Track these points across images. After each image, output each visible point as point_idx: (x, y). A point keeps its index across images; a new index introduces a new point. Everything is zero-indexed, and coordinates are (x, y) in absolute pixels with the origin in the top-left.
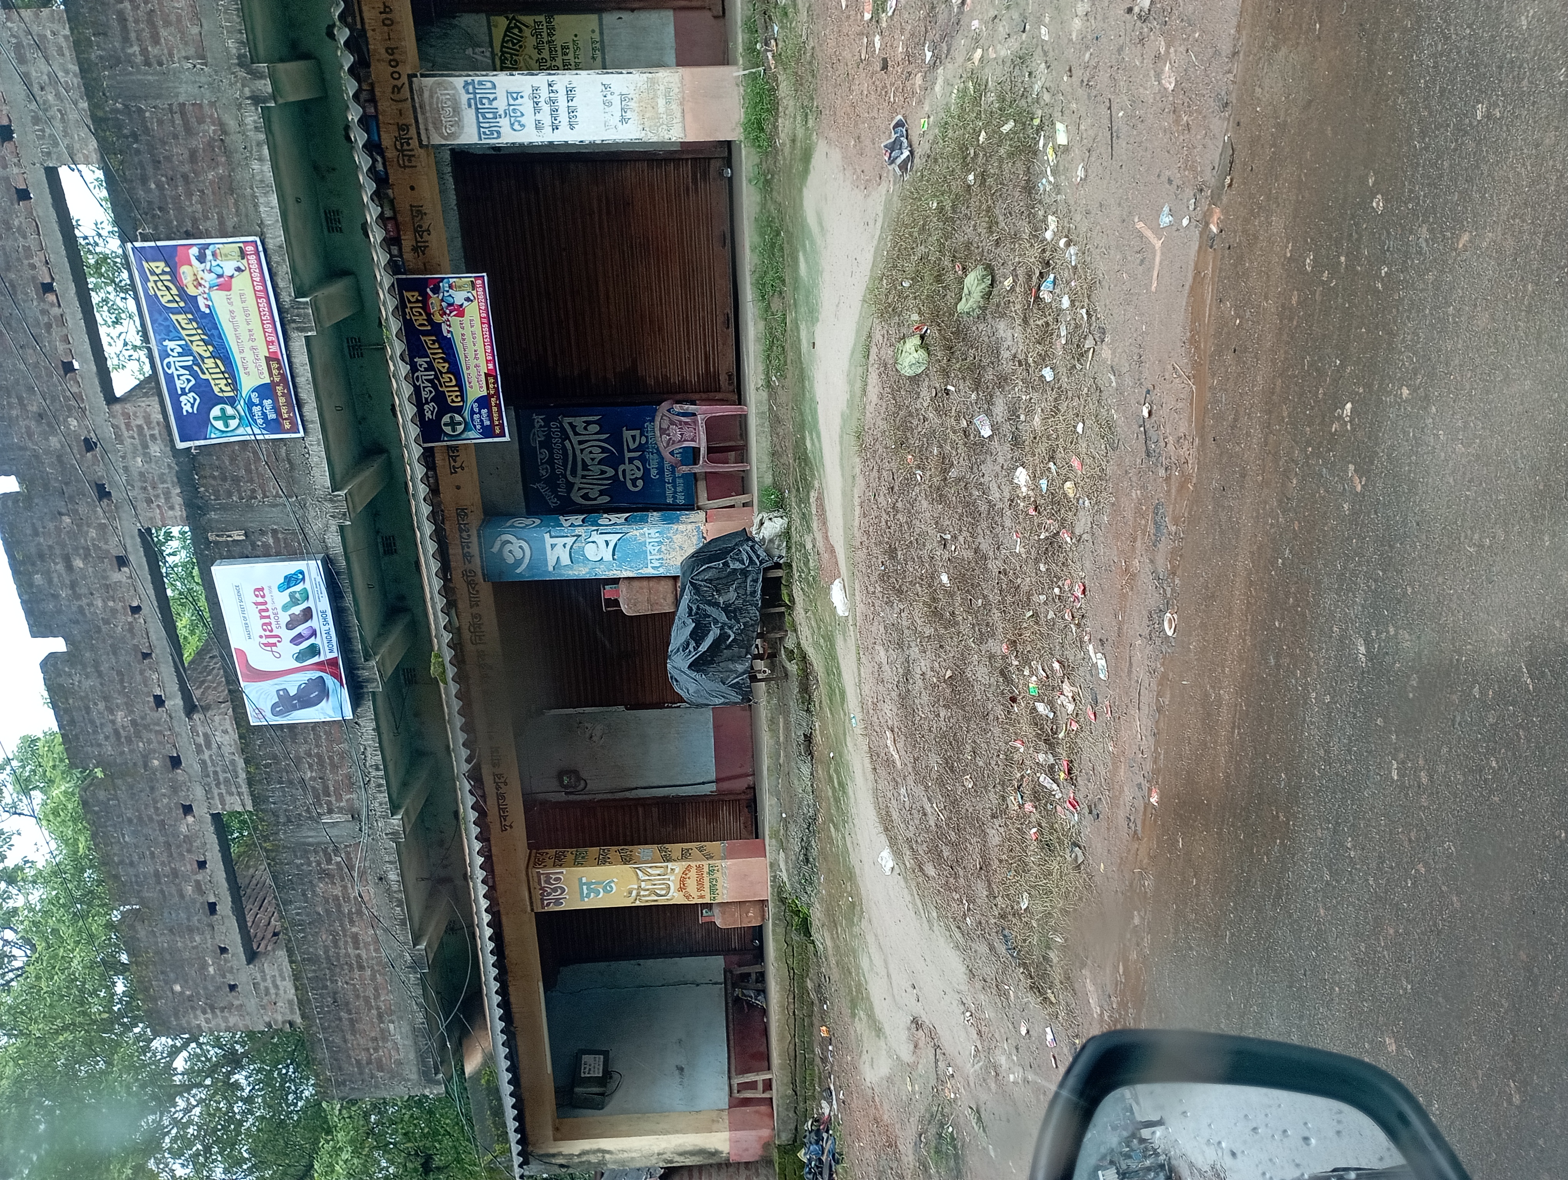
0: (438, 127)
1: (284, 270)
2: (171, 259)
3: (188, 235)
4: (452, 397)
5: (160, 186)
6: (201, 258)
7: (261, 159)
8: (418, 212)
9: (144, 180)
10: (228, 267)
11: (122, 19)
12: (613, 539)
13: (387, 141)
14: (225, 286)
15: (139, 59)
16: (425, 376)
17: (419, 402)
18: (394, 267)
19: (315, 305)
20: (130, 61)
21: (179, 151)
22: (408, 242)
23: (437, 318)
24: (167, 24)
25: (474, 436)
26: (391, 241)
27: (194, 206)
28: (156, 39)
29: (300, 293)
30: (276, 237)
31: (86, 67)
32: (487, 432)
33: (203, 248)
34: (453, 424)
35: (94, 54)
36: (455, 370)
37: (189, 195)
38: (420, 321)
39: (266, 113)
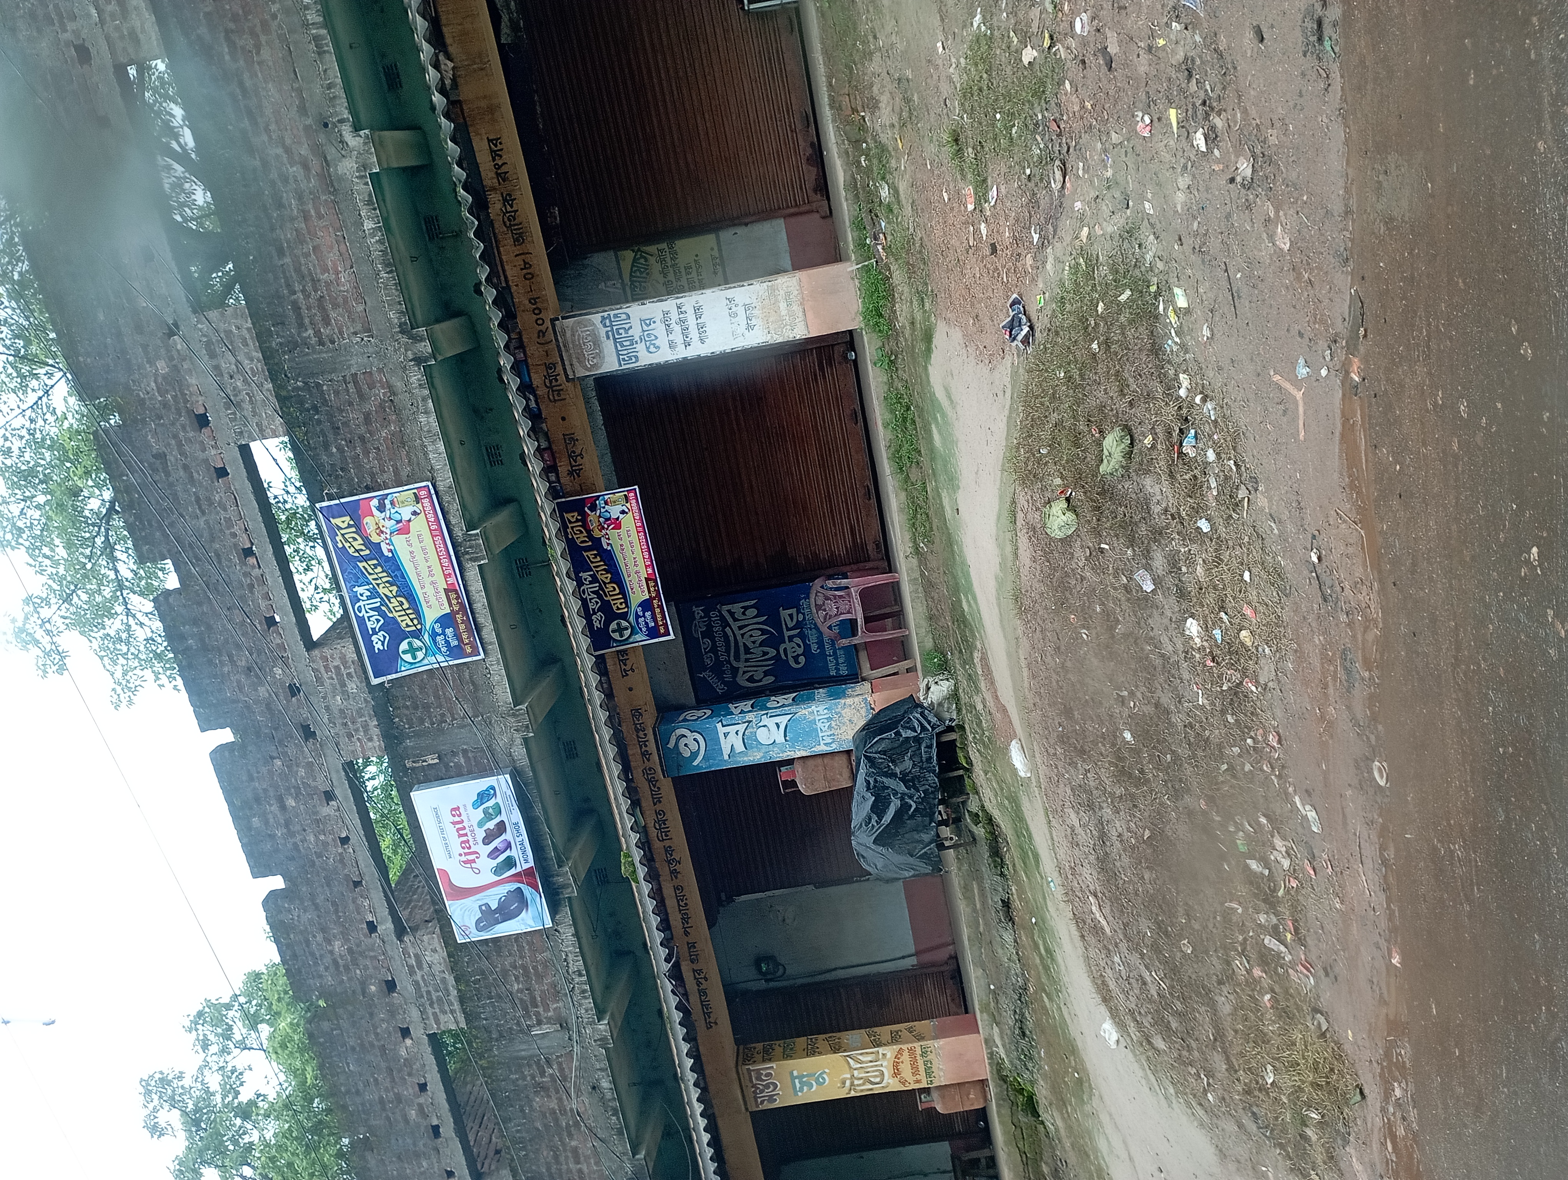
0: (581, 359)
1: (455, 508)
2: (355, 513)
3: (368, 489)
4: (617, 605)
5: (340, 449)
6: (381, 508)
7: (426, 412)
8: (570, 439)
9: (326, 446)
10: (406, 513)
11: (296, 308)
12: (783, 720)
13: (537, 380)
14: (404, 529)
15: (314, 340)
16: (590, 588)
17: (587, 613)
18: (554, 493)
19: (485, 536)
20: (306, 344)
21: (354, 416)
22: (563, 469)
23: (597, 534)
24: (335, 306)
25: (641, 639)
26: (549, 470)
27: (371, 463)
28: (327, 321)
29: (470, 526)
30: (445, 479)
31: (268, 356)
32: (653, 633)
33: (382, 499)
34: (620, 630)
35: (275, 342)
36: (617, 579)
37: (367, 453)
38: (581, 538)
39: (428, 371)
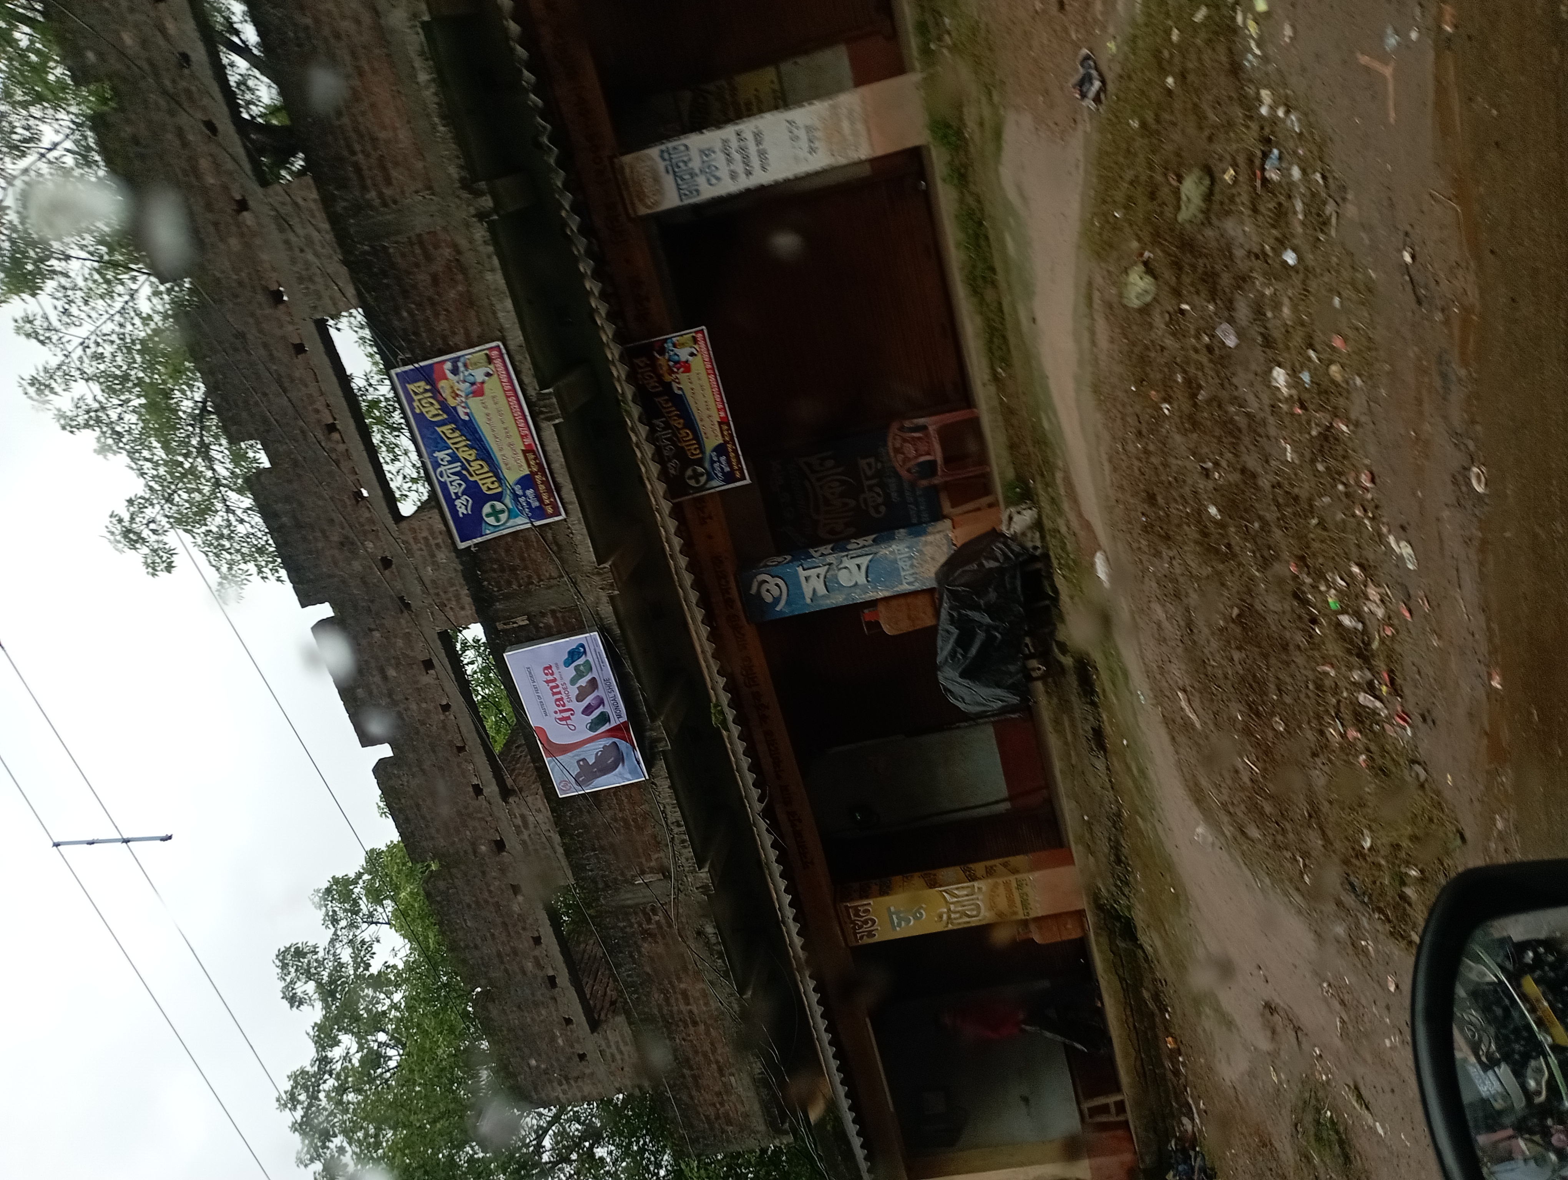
0: (641, 197)
1: (527, 366)
2: (429, 376)
3: (441, 352)
4: (692, 451)
5: (411, 313)
6: (455, 371)
7: (492, 270)
9: (397, 310)
10: (479, 375)
11: (358, 169)
12: (864, 561)
14: (478, 391)
15: (377, 202)
16: (663, 435)
17: (662, 461)
19: (558, 394)
20: (369, 205)
21: (423, 277)
23: (667, 378)
24: (396, 164)
25: (717, 485)
27: (441, 325)
28: (388, 181)
29: (544, 385)
30: (516, 337)
31: (334, 220)
32: (729, 478)
33: (455, 361)
34: (696, 476)
35: (340, 206)
37: (437, 315)
38: (651, 384)
39: (492, 228)
